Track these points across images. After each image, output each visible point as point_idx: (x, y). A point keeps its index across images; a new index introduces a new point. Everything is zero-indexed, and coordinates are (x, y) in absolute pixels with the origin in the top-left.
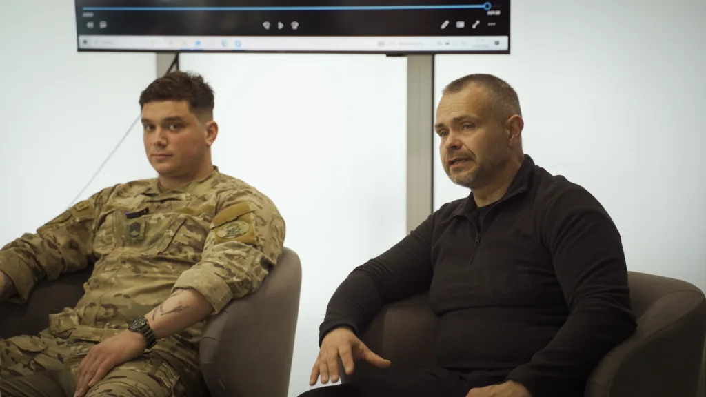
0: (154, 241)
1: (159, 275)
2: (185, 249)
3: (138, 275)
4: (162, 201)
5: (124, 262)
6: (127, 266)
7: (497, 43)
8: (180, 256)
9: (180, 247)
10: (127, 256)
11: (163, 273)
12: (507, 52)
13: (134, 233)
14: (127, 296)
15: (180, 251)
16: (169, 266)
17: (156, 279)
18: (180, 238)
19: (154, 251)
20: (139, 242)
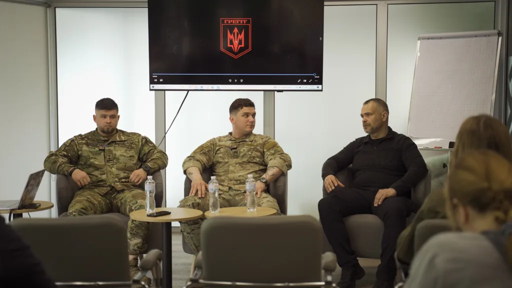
0: (243, 156)
1: (250, 168)
2: (256, 158)
3: (244, 169)
4: (239, 142)
5: (236, 164)
6: (238, 165)
7: (318, 87)
8: (255, 161)
9: (254, 158)
10: (237, 162)
11: (251, 167)
12: (321, 90)
13: (235, 154)
14: (243, 176)
15: (254, 159)
16: (252, 164)
17: (249, 169)
18: (253, 155)
19: (245, 160)
20: (237, 157)
